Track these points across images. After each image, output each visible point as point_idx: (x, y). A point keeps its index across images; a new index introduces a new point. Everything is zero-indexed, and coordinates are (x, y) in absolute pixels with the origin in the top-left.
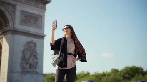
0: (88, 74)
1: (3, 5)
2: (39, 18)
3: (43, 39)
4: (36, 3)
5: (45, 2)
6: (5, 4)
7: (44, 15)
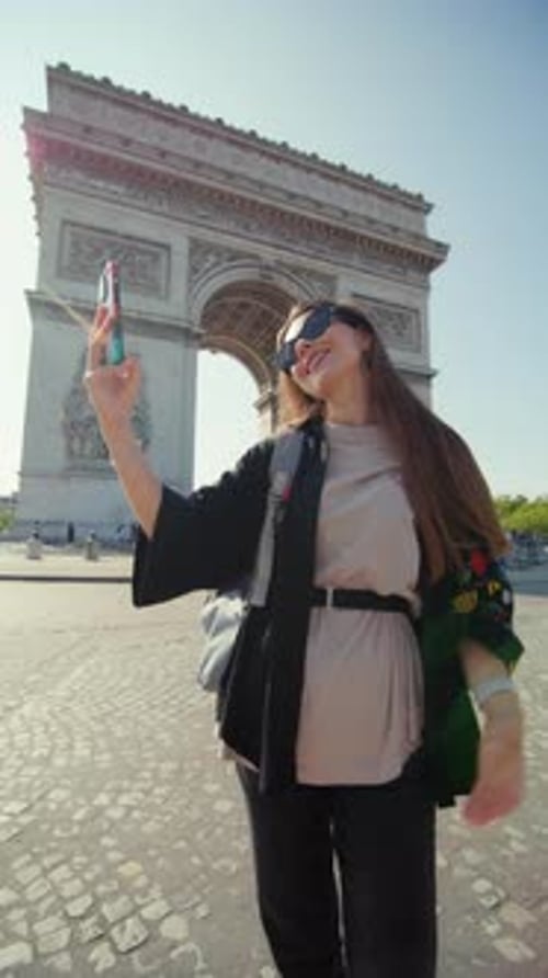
0: (522, 500)
1: (296, 278)
2: (409, 318)
3: (429, 386)
4: (399, 269)
5: (426, 262)
6: (304, 275)
7: (426, 307)
